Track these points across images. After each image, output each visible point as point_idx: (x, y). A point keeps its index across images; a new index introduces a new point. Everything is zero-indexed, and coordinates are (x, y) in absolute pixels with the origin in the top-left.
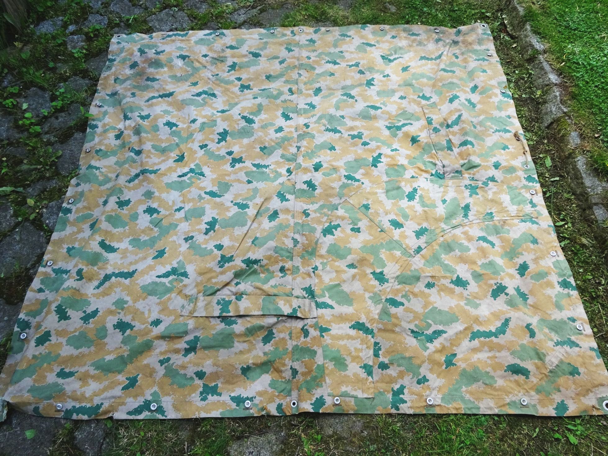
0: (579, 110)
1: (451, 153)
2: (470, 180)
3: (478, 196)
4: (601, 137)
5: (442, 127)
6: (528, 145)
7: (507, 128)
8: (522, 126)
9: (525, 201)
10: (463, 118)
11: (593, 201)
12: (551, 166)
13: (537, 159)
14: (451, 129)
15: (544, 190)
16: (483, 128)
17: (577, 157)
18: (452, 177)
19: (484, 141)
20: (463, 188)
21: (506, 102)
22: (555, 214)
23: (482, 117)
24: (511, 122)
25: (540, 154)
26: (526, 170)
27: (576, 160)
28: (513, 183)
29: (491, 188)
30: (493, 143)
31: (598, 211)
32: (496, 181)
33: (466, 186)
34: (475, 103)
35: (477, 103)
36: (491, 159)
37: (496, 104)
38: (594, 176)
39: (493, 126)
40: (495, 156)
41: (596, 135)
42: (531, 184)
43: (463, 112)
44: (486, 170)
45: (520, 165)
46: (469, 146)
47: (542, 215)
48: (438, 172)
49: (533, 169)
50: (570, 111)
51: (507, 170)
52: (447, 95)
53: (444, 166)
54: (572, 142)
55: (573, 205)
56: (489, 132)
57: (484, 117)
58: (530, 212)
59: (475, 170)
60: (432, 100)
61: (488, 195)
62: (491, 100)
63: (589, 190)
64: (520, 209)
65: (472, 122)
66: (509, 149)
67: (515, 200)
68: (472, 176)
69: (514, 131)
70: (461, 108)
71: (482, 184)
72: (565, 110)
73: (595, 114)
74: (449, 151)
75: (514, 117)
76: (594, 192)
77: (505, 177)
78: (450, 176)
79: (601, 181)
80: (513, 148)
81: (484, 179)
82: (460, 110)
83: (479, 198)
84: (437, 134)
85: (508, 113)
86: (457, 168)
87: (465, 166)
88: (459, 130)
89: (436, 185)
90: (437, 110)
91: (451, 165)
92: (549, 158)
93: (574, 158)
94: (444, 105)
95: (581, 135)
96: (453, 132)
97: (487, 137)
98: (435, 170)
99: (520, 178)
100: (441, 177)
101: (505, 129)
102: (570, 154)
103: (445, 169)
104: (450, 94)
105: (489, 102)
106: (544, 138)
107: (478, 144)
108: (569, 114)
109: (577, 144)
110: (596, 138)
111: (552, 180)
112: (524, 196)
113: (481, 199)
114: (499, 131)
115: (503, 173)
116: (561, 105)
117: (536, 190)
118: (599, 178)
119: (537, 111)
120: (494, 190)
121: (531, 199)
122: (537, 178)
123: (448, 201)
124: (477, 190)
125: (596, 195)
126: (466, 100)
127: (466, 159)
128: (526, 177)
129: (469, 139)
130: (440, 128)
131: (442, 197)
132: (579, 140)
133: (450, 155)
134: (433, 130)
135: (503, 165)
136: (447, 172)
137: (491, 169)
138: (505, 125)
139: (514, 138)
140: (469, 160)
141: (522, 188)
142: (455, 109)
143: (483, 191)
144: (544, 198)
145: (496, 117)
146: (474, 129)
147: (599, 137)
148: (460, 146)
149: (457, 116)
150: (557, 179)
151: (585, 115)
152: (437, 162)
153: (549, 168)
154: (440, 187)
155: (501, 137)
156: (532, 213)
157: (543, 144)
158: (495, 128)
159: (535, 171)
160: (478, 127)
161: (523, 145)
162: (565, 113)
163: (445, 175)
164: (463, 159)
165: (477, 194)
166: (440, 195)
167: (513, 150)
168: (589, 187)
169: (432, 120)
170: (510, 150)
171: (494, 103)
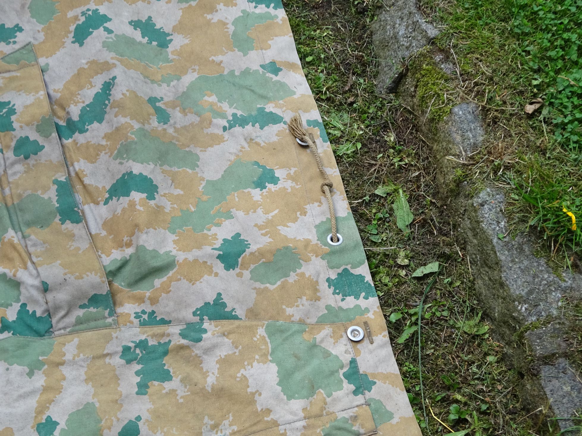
0: (472, 27)
1: (77, 229)
2: (143, 324)
3: (168, 386)
4: (545, 112)
5: (47, 136)
6: (339, 159)
7: (270, 108)
8: (317, 92)
9: (333, 373)
10: (117, 94)
11: (539, 351)
12: (412, 225)
13: (368, 204)
14: (80, 138)
15: (394, 318)
16: (192, 118)
17: (477, 192)
18: (79, 322)
19: (194, 166)
20: (117, 361)
21: (260, 17)
22: (435, 403)
23: (189, 78)
24: (282, 85)
25: (375, 185)
26: (334, 252)
27: (476, 201)
28: (289, 311)
29: (214, 347)
30: (226, 165)
31: (555, 382)
32: (231, 317)
33: (126, 349)
34: (167, 30)
35: (175, 29)
36: (214, 230)
37: (231, 28)
38: (536, 254)
39: (225, 106)
40: (229, 216)
41: (530, 109)
42: (350, 302)
43: (118, 72)
44: (192, 281)
45: (312, 236)
46: (137, 196)
47: (391, 416)
48: (30, 308)
49: (355, 247)
50: (448, 36)
51: (267, 264)
52: (70, 14)
53: (45, 289)
54: (458, 138)
55: (490, 359)
56: (211, 130)
57: (196, 75)
58: (346, 415)
59: (158, 282)
60: (21, 38)
61: (205, 375)
62: (215, 18)
63: (523, 308)
64: (315, 410)
65: (152, 101)
66: (275, 180)
67: (298, 376)
68: (149, 310)
69: (288, 117)
70: (108, 56)
71: (183, 335)
72: (432, 32)
73: (521, 37)
74: (68, 225)
75: (291, 66)
76: (539, 315)
77: (260, 292)
78: (71, 319)
79: (556, 269)
80: (289, 177)
81: (188, 315)
82: (106, 66)
83: (173, 392)
84: (31, 161)
85: (269, 55)
86: (93, 287)
87: (127, 270)
88: (107, 137)
89: (17, 368)
90: (36, 71)
91: (71, 278)
92: (402, 198)
93: (469, 196)
94: (60, 53)
95: (485, 111)
96: (88, 145)
97: (205, 147)
98: (17, 307)
99: (314, 287)
100: (41, 328)
101: (261, 110)
102: (458, 183)
103: (50, 296)
104: (78, 11)
105: (208, 23)
106: (385, 127)
107: (174, 180)
108: (444, 43)
109: (475, 146)
110: (530, 116)
111: (419, 273)
112: (327, 354)
113: (182, 392)
114: (242, 122)
115: (255, 277)
116: (417, 17)
117: (366, 324)
118: (549, 258)
119: (360, 38)
120: (222, 352)
121: (353, 362)
122: (368, 278)
123: (63, 424)
124: (167, 360)
125: (545, 323)
126: (136, 24)
127: (129, 245)
128: (333, 277)
129: (137, 168)
130: (41, 141)
131: (39, 412)
132: (480, 131)
133: (71, 236)
134: (17, 150)
135: (253, 248)
136: (57, 308)
137: (210, 270)
138: (263, 97)
139: (289, 138)
140: (137, 248)
141: (322, 322)
142: (92, 63)
143: (188, 360)
144: (394, 349)
145: (232, 72)
146: (160, 127)
147: (538, 111)
148: (110, 198)
149: (97, 88)
150: (433, 267)
151: (490, 43)
152: (23, 275)
153: (407, 232)
154: (31, 374)
155: (250, 140)
156: (355, 418)
157: (384, 146)
158: (230, 111)
159: (360, 254)
160: (177, 116)
161: (319, 164)
162: (432, 41)
163: (54, 320)
164: (120, 245)
165: (166, 376)
166: (32, 403)
167: (289, 184)
168: (522, 300)
169: (12, 111)
170: (280, 185)
171: (225, 24)
